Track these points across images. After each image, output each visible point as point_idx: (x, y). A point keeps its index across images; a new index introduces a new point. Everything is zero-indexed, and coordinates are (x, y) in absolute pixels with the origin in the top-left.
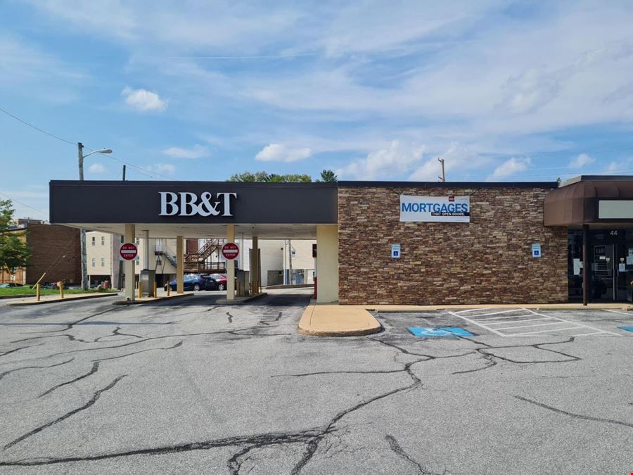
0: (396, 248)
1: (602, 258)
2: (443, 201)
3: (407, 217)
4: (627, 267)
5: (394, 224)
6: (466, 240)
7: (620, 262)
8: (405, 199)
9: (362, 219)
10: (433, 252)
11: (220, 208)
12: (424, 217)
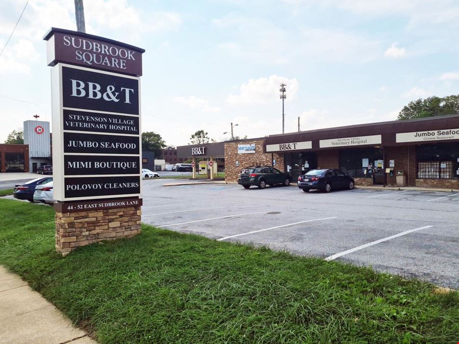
1: (296, 165)
2: (248, 146)
3: (240, 152)
4: (305, 168)
5: (237, 154)
6: (254, 159)
7: (302, 166)
8: (239, 146)
10: (246, 164)
11: (202, 152)
12: (244, 152)
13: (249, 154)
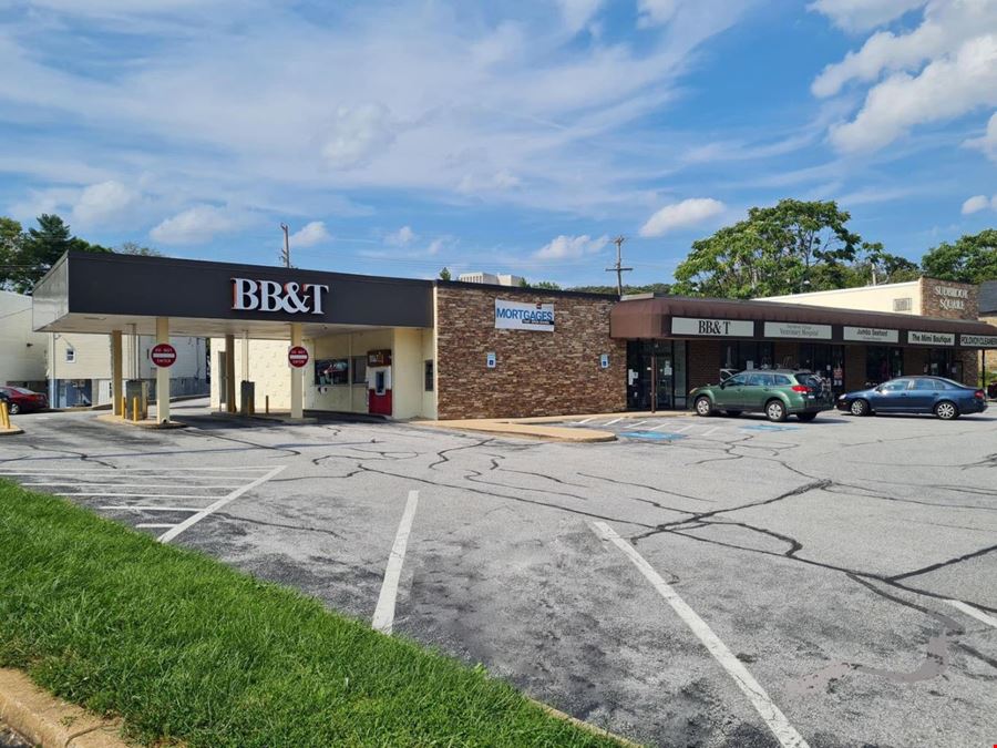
0: (491, 356)
1: (649, 368)
2: (532, 308)
3: (502, 324)
5: (489, 330)
6: (550, 350)
8: (500, 304)
9: (460, 324)
10: (524, 361)
11: (310, 304)
12: (516, 324)
13: (532, 332)
